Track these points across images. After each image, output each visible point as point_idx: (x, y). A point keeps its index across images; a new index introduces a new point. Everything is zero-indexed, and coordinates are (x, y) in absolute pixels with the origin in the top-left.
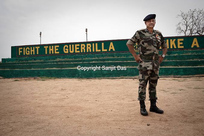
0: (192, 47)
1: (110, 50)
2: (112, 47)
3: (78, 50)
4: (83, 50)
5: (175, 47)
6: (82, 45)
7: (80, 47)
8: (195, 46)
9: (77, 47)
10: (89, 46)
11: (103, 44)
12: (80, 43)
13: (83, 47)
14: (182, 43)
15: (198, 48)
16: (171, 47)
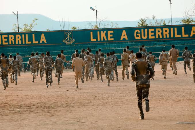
0: (122, 39)
1: (41, 42)
2: (43, 39)
3: (5, 42)
4: (12, 41)
5: (106, 39)
6: (10, 36)
7: (8, 38)
8: (124, 39)
9: (5, 38)
10: (18, 38)
11: (33, 35)
12: (8, 34)
13: (12, 38)
14: (112, 36)
15: (127, 40)
16: (102, 40)
